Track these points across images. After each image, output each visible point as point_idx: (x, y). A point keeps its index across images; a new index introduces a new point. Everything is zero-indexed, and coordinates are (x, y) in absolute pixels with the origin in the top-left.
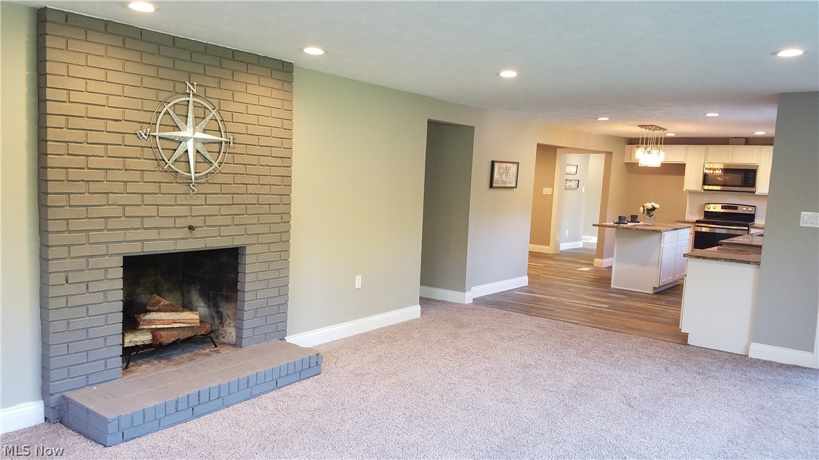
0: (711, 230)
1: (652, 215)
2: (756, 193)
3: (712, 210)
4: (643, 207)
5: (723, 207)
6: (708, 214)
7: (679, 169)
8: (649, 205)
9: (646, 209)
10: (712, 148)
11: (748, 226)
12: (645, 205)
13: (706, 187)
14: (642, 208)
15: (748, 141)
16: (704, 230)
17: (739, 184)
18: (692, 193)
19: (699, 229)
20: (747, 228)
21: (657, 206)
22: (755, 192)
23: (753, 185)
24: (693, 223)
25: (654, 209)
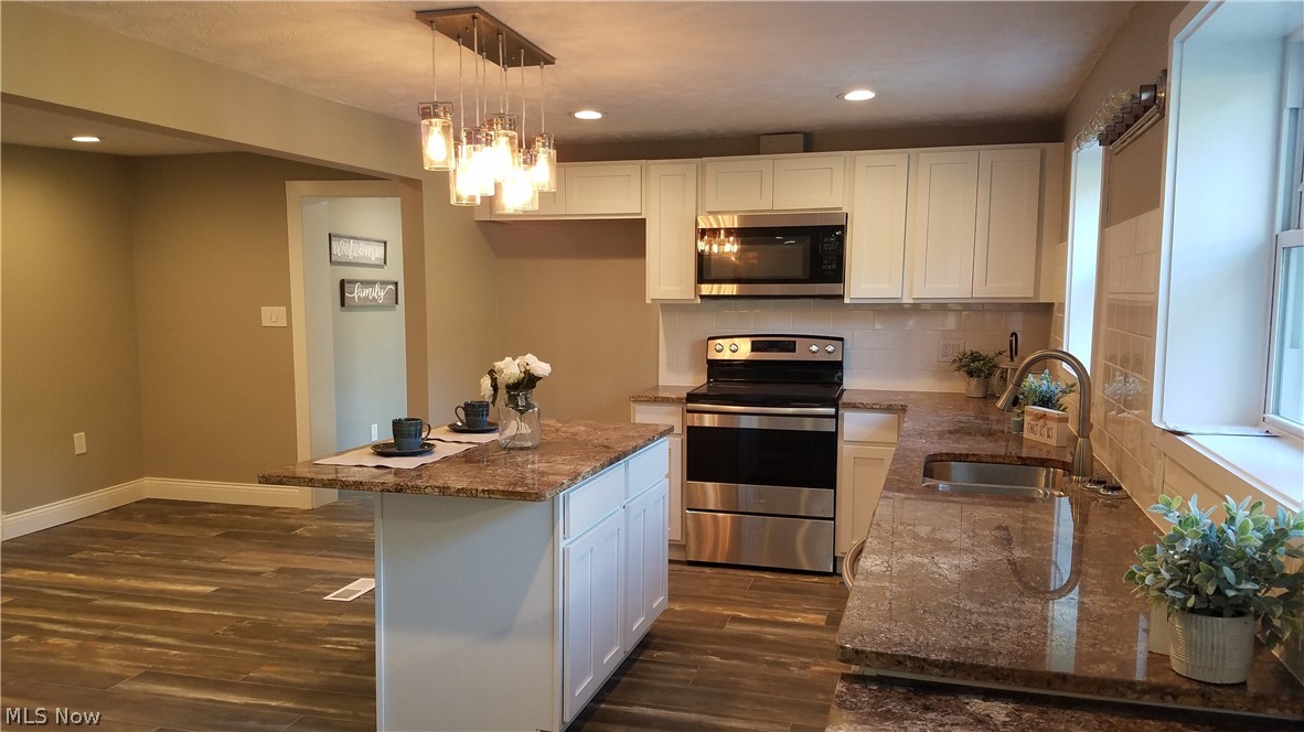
0: (728, 423)
1: (529, 406)
2: (847, 301)
3: (726, 355)
4: (491, 372)
5: (755, 347)
6: (717, 369)
7: (627, 236)
8: (510, 369)
9: (501, 382)
10: (715, 166)
11: (834, 403)
12: (499, 365)
13: (706, 289)
14: (486, 382)
15: (813, 140)
16: (708, 421)
17: (798, 272)
18: (670, 307)
19: (695, 420)
20: (832, 411)
21: (541, 368)
22: (842, 297)
23: (837, 274)
24: (677, 401)
25: (529, 381)
